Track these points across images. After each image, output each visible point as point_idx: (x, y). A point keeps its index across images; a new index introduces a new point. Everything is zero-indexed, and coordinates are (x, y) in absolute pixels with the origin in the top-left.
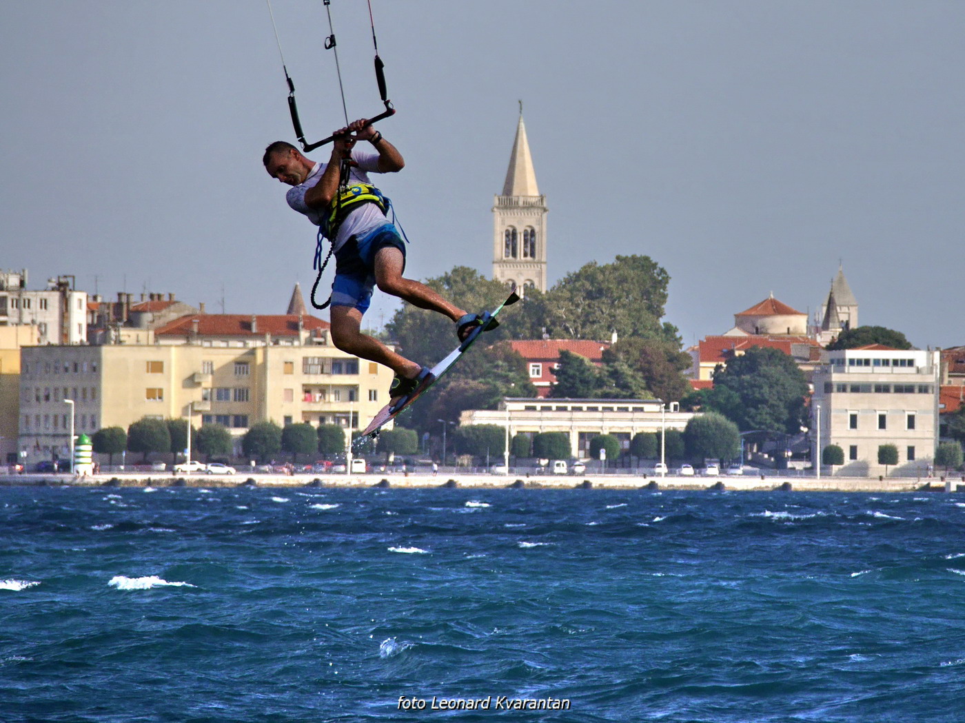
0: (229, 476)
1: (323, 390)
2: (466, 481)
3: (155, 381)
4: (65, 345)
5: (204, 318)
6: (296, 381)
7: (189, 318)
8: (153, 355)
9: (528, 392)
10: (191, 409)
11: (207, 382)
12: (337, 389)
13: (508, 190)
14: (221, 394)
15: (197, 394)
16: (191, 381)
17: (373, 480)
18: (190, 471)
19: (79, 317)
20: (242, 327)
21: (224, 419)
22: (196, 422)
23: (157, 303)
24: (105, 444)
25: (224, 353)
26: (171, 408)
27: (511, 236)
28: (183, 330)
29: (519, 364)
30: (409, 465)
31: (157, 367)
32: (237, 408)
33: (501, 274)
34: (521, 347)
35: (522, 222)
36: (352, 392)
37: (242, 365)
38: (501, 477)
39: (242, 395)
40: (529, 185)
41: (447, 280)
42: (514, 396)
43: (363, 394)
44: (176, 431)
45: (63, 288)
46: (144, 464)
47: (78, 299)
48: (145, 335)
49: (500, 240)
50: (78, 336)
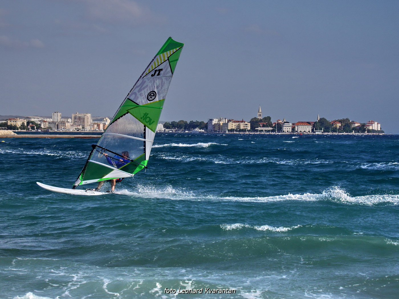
0: (238, 133)
1: (245, 126)
2: (256, 133)
3: (232, 126)
4: (226, 123)
5: (236, 121)
6: (243, 126)
7: (235, 121)
8: (232, 124)
9: (260, 127)
10: (235, 128)
11: (236, 126)
12: (246, 126)
13: (259, 111)
14: (237, 127)
15: (235, 127)
16: (235, 126)
17: (249, 133)
18: (235, 132)
19: (227, 121)
20: (239, 122)
21: (237, 129)
22: (235, 129)
23: (232, 120)
24: (229, 130)
25: (237, 124)
26: (233, 128)
27: (259, 115)
28: (234, 122)
29: (260, 124)
30: (251, 132)
31: (232, 125)
32: (239, 128)
33: (258, 118)
34: (260, 123)
35: (260, 114)
36: (247, 127)
37: (239, 124)
38: (258, 133)
39: (239, 127)
40: (260, 111)
41: (254, 118)
42: (259, 127)
43: (248, 127)
44: (234, 129)
45: (225, 119)
46: (231, 132)
47: (227, 119)
48: (231, 122)
49: (258, 115)
50: (226, 122)
